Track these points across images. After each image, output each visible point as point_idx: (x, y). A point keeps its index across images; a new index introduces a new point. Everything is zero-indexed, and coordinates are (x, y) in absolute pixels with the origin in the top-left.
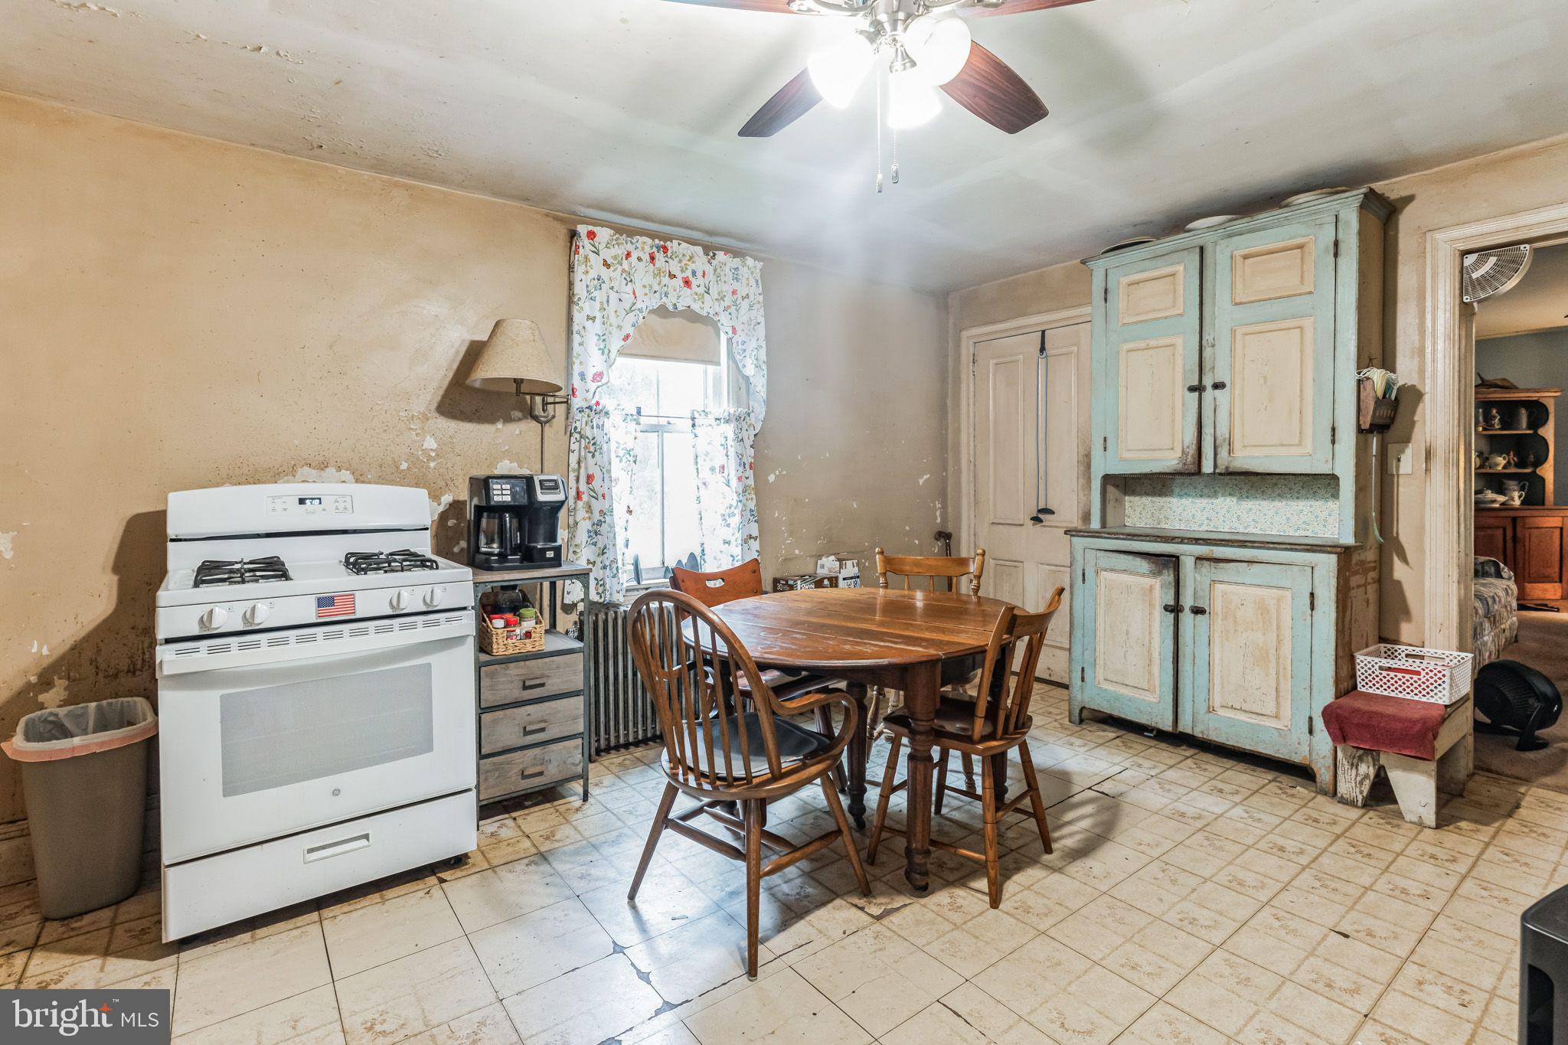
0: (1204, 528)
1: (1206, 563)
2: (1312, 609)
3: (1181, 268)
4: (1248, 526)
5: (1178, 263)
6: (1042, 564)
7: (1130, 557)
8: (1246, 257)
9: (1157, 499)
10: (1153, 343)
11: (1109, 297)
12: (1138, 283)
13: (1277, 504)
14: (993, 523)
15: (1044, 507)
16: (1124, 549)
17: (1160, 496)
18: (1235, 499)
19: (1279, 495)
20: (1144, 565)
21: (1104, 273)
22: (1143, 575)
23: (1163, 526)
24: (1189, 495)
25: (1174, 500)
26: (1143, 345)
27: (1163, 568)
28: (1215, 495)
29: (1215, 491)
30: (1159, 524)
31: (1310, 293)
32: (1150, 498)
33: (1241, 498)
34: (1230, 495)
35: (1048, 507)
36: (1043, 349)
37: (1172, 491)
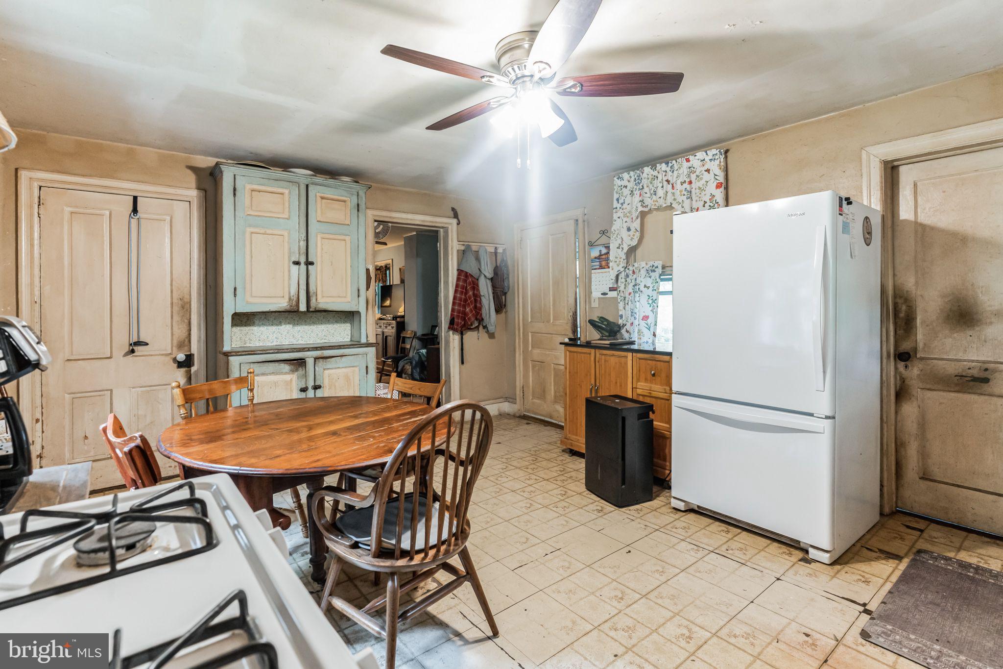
0: (275, 344)
1: (321, 360)
2: (367, 374)
3: (286, 191)
4: (298, 340)
5: (286, 188)
6: (133, 388)
7: (276, 364)
8: (322, 198)
9: (242, 328)
10: (269, 231)
11: (237, 193)
12: (259, 192)
13: (312, 327)
14: (68, 360)
15: (135, 340)
16: (264, 360)
17: (245, 326)
18: (291, 326)
19: (313, 322)
20: (286, 367)
21: (233, 177)
22: (286, 373)
23: (248, 345)
24: (264, 325)
25: (255, 329)
26: (262, 231)
27: (299, 367)
28: (280, 324)
29: (280, 322)
30: (245, 344)
31: (348, 225)
32: (239, 328)
33: (294, 325)
34: (288, 323)
35: (141, 340)
36: (135, 210)
37: (254, 322)
